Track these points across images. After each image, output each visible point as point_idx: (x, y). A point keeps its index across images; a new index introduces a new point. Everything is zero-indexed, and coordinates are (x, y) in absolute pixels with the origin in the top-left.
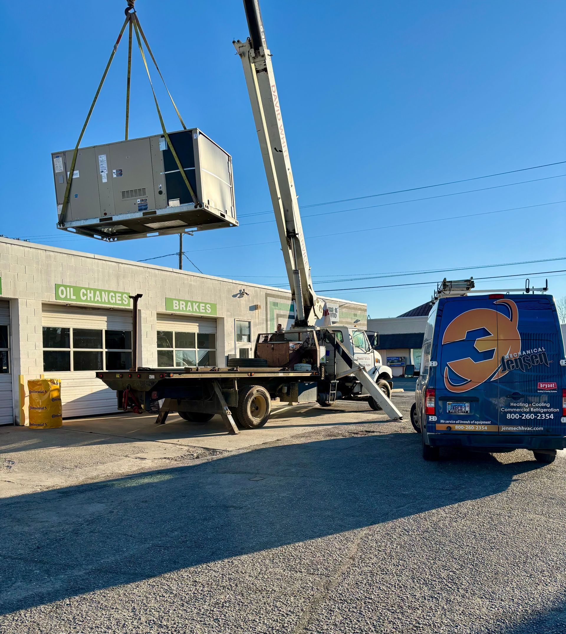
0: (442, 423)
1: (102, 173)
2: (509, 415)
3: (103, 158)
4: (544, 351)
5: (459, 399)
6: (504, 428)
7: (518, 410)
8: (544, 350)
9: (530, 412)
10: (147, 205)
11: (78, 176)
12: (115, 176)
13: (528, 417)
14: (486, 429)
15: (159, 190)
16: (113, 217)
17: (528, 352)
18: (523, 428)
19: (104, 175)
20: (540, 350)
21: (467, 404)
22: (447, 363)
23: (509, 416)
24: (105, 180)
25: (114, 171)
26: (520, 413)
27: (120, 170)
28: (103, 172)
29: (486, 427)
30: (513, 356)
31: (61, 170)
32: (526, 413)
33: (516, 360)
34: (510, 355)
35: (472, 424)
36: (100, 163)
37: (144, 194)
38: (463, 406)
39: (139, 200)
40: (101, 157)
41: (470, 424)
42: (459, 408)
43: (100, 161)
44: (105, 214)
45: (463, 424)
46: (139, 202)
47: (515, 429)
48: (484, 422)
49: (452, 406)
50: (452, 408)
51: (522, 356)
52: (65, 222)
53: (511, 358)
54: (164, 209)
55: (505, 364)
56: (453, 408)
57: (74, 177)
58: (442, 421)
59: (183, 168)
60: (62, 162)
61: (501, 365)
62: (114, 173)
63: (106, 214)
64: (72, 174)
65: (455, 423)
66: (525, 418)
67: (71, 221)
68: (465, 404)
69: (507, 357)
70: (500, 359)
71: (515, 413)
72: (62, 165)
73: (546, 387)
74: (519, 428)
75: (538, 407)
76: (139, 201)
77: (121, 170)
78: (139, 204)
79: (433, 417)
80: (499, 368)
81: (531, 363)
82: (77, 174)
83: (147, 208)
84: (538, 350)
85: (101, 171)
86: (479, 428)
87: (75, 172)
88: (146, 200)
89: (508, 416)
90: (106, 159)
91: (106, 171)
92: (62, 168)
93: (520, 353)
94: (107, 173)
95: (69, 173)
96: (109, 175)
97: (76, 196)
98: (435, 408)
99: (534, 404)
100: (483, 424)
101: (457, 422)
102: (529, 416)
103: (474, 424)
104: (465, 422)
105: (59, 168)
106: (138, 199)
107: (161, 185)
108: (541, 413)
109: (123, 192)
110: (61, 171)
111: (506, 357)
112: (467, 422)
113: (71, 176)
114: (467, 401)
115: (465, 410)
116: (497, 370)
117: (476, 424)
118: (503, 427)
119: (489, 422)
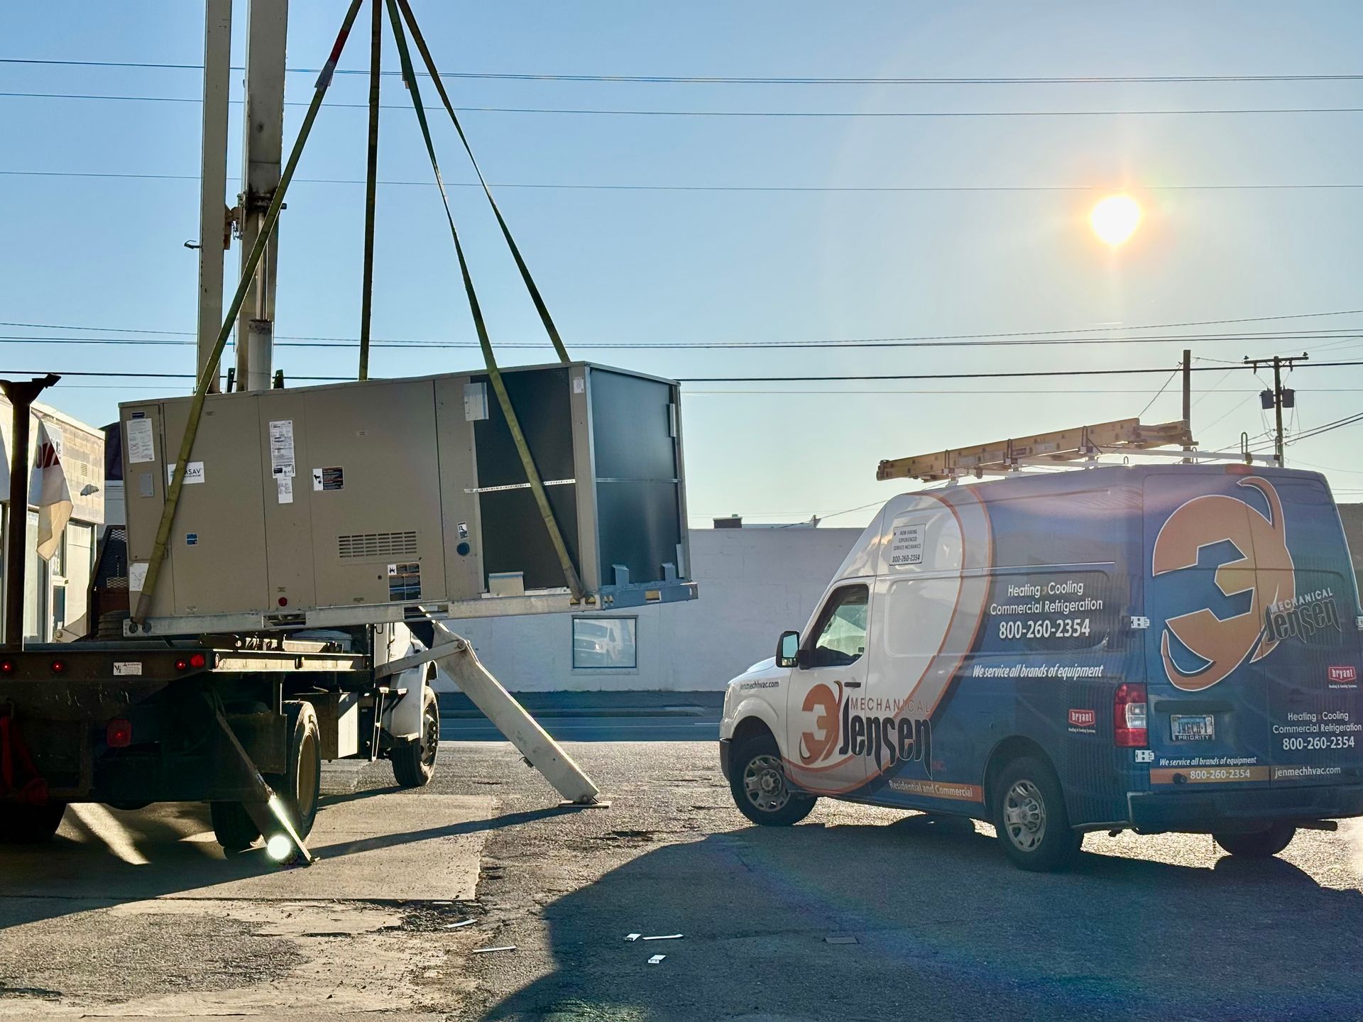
0: (1165, 767)
1: (278, 476)
2: (1286, 741)
3: (284, 431)
4: (1331, 597)
5: (1193, 707)
6: (1279, 773)
7: (1301, 729)
8: (1331, 594)
9: (1320, 734)
10: (419, 584)
11: (201, 480)
12: (318, 487)
13: (1317, 745)
14: (1248, 775)
15: (461, 541)
16: (308, 615)
17: (1308, 598)
18: (1308, 771)
19: (285, 480)
20: (1325, 594)
21: (1210, 720)
22: (1166, 621)
23: (1287, 744)
24: (286, 498)
25: (318, 472)
26: (1305, 736)
27: (336, 470)
28: (280, 471)
29: (1248, 771)
30: (1284, 607)
31: (146, 456)
32: (1314, 735)
33: (1289, 614)
34: (1279, 603)
35: (1222, 766)
36: (274, 445)
37: (411, 548)
38: (1202, 725)
39: (394, 567)
40: (275, 427)
41: (1219, 766)
42: (1195, 730)
43: (272, 439)
44: (283, 602)
45: (1205, 766)
46: (392, 574)
47: (1297, 772)
48: (1244, 760)
49: (1181, 726)
50: (1181, 728)
51: (1299, 606)
52: (150, 618)
53: (1282, 611)
54: (472, 603)
55: (1273, 624)
56: (1184, 729)
57: (189, 480)
58: (1163, 762)
59: (542, 480)
60: (151, 433)
61: (1266, 626)
62: (317, 477)
63: (286, 600)
64: (182, 472)
65: (1191, 766)
66: (1312, 747)
67: (172, 618)
68: (1204, 718)
69: (1274, 608)
70: (1263, 612)
71: (1296, 736)
72: (151, 443)
73: (1341, 677)
74: (1304, 770)
75: (1333, 722)
76: (392, 570)
77: (340, 470)
78: (391, 577)
79: (1147, 752)
80: (1262, 634)
81: (1314, 623)
82: (197, 474)
83: (419, 593)
84: (1322, 594)
85: (274, 467)
86: (1235, 775)
87: (192, 466)
88: (418, 567)
89: (1285, 744)
90: (291, 434)
91: (290, 468)
92: (152, 452)
93: (1294, 601)
94: (294, 475)
95: (171, 468)
96: (301, 483)
97: (192, 539)
98: (1147, 729)
99: (1326, 716)
100: (1242, 765)
101: (1195, 762)
102: (1318, 742)
103: (1227, 765)
104: (1209, 762)
105: (141, 448)
106: (391, 563)
107: (464, 527)
108: (1336, 736)
109: (343, 539)
110: (148, 460)
111: (1272, 608)
112: (1213, 762)
113: (178, 478)
114: (1208, 713)
115: (1206, 732)
116: (1260, 639)
117: (1230, 765)
118: (1278, 770)
119: (1253, 760)
